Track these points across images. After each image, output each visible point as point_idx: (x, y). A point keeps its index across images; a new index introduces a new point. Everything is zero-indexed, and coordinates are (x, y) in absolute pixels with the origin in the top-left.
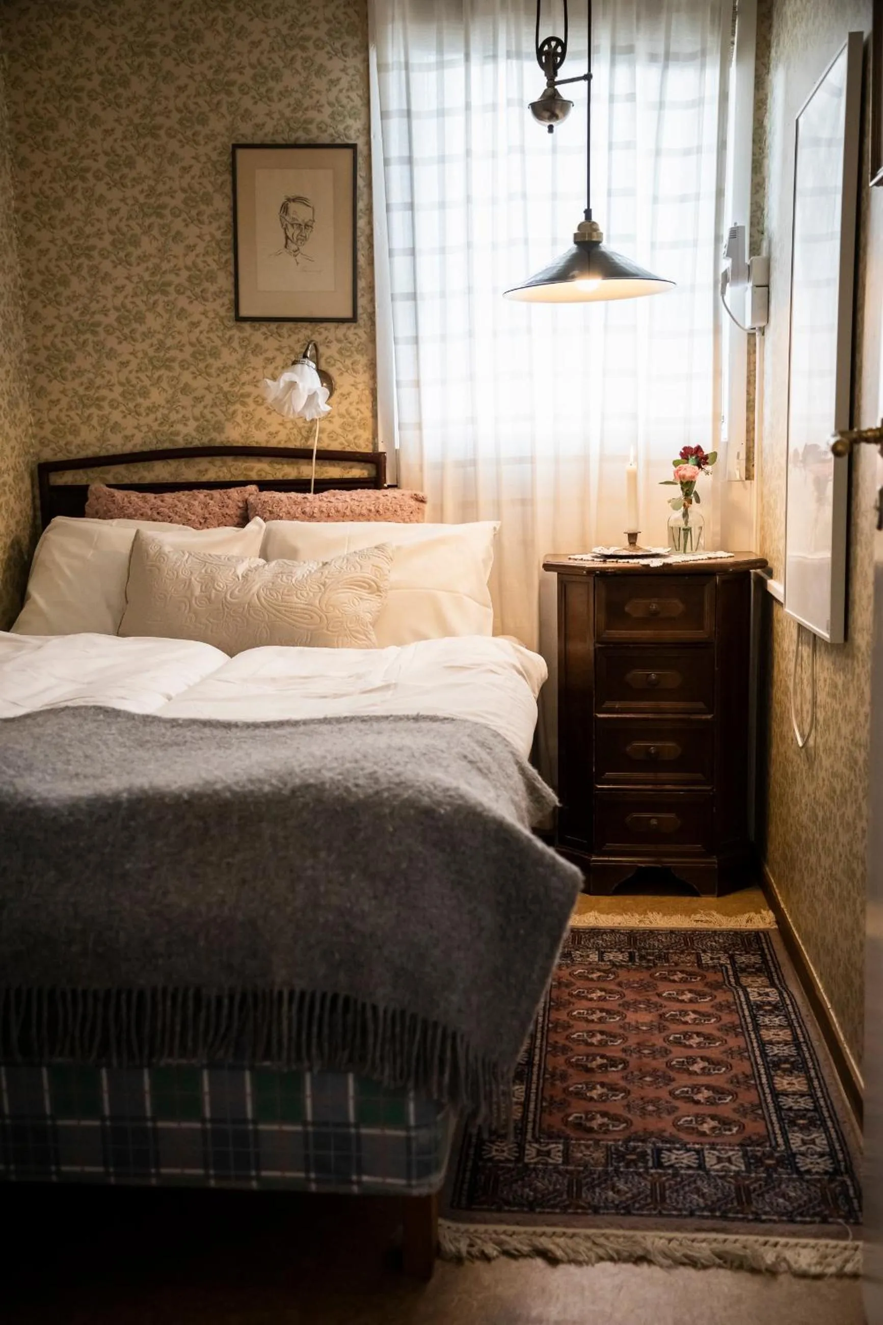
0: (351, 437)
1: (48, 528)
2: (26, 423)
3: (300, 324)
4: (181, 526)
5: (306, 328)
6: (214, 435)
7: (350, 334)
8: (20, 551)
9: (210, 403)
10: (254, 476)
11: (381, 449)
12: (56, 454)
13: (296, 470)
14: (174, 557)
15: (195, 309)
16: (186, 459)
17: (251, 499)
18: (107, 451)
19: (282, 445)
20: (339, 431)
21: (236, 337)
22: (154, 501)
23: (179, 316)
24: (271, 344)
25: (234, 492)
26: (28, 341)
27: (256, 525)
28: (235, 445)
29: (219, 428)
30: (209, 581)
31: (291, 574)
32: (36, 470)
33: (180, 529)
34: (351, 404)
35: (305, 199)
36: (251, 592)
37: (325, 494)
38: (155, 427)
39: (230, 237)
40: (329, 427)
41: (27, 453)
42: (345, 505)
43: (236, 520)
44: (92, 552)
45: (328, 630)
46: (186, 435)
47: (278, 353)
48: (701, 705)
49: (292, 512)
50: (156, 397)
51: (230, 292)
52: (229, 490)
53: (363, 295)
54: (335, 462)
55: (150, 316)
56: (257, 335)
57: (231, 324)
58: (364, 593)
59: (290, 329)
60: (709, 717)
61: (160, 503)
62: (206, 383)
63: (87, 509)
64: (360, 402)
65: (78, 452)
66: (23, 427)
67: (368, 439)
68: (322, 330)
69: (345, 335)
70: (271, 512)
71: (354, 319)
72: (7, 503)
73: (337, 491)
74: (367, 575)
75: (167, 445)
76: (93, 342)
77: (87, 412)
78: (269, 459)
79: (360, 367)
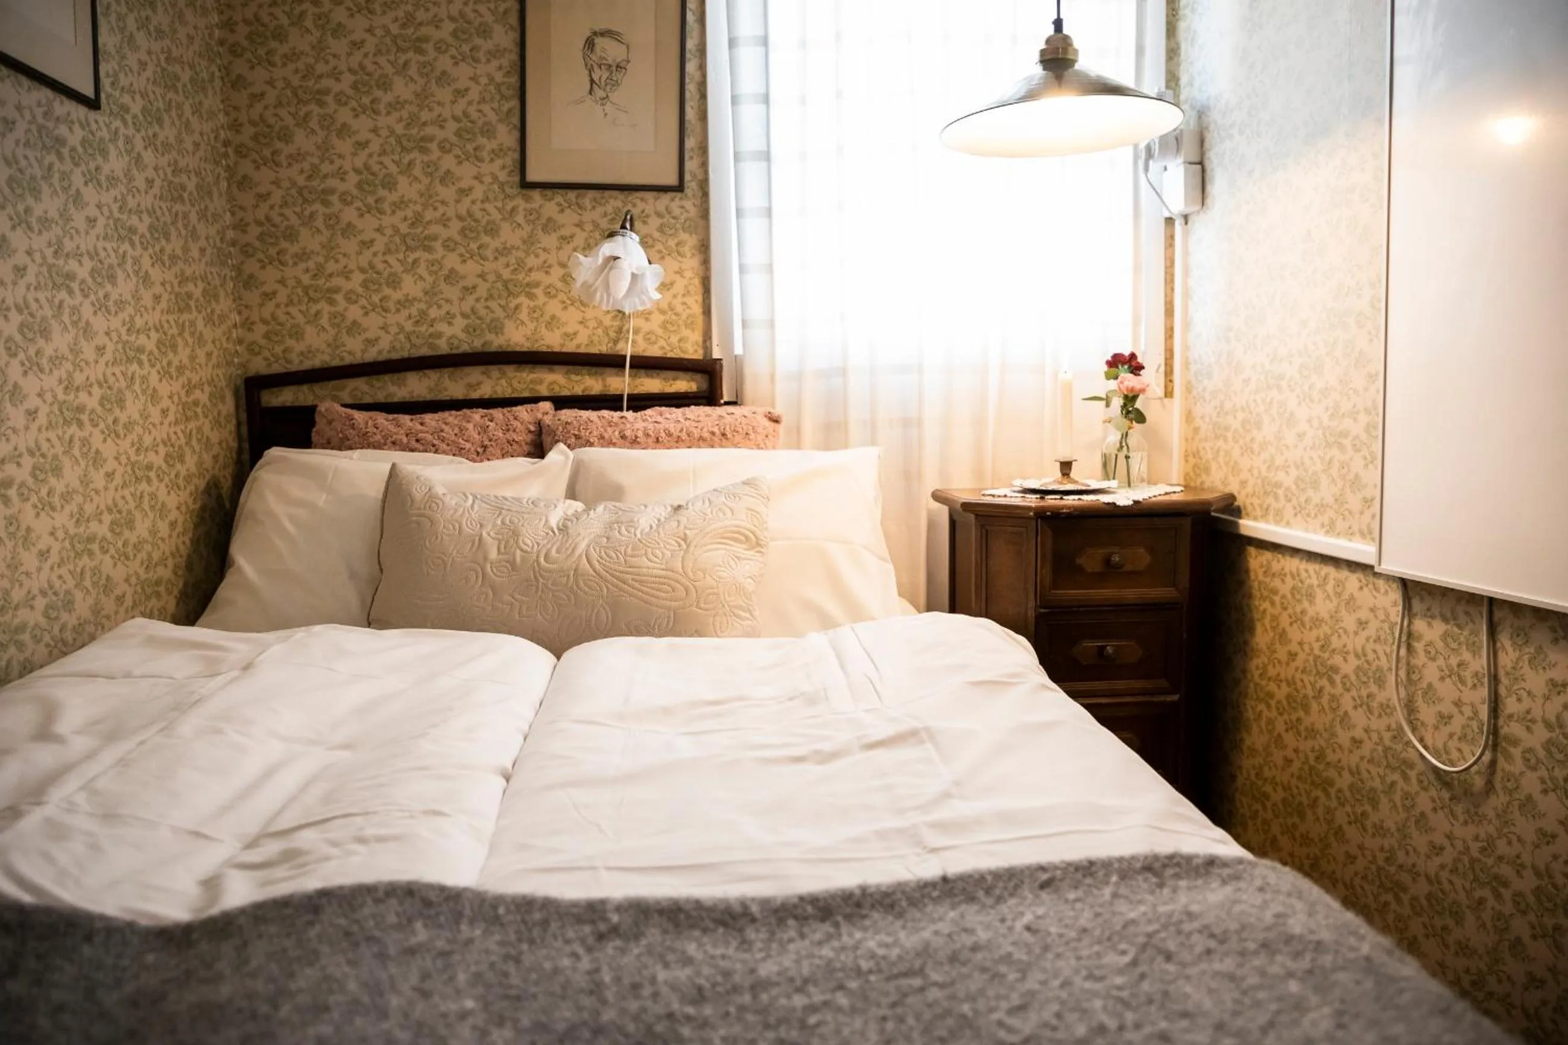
0: (674, 339)
1: (257, 466)
2: (229, 323)
3: (607, 193)
4: (451, 457)
5: (616, 198)
6: (490, 337)
7: (675, 207)
8: (219, 497)
9: (485, 295)
10: (544, 391)
11: (716, 355)
12: (270, 365)
13: (600, 382)
14: (451, 501)
15: (466, 172)
16: (451, 369)
17: (547, 420)
18: (342, 359)
19: (582, 350)
20: (660, 332)
21: (521, 209)
22: (410, 424)
23: (443, 181)
24: (569, 218)
25: (521, 411)
26: (233, 214)
27: (559, 456)
28: (518, 349)
29: (497, 328)
30: (510, 535)
31: (631, 524)
32: (243, 387)
33: (452, 462)
34: (675, 296)
35: (618, 34)
36: (577, 553)
37: (649, 412)
38: (409, 326)
39: (514, 80)
40: (646, 326)
41: (228, 364)
42: (679, 426)
43: (526, 448)
44: (324, 497)
45: (697, 607)
46: (451, 338)
47: (577, 230)
48: (1163, 683)
49: (607, 436)
50: (410, 286)
51: (515, 150)
52: (514, 409)
53: (691, 158)
54: (654, 372)
55: (403, 181)
56: (549, 206)
57: (515, 191)
58: (740, 549)
59: (595, 199)
60: (1176, 697)
61: (420, 427)
62: (478, 269)
63: (315, 438)
64: (687, 293)
65: (301, 362)
66: (224, 327)
67: (697, 343)
68: (638, 202)
69: (667, 208)
70: (577, 437)
71: (679, 188)
72: (199, 430)
73: (663, 409)
74: (742, 524)
75: (425, 351)
76: (324, 214)
77: (314, 308)
78: (565, 368)
79: (687, 249)
